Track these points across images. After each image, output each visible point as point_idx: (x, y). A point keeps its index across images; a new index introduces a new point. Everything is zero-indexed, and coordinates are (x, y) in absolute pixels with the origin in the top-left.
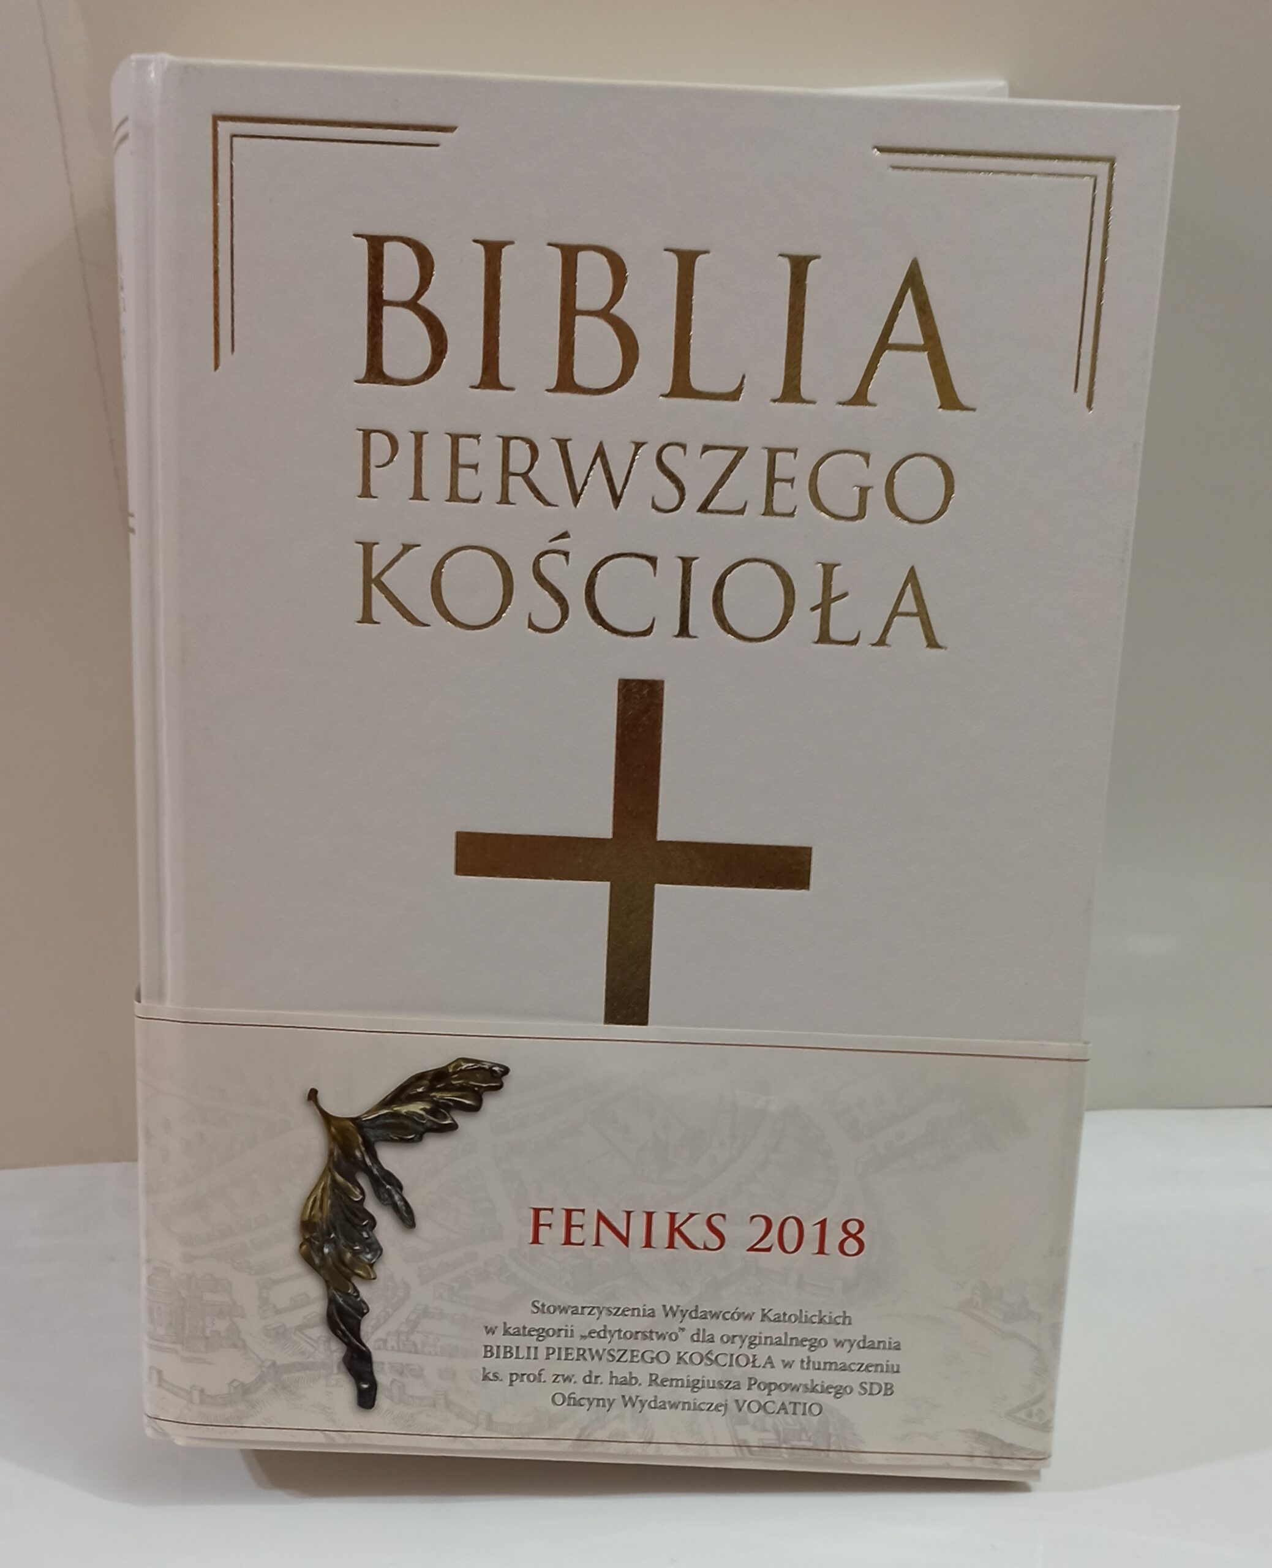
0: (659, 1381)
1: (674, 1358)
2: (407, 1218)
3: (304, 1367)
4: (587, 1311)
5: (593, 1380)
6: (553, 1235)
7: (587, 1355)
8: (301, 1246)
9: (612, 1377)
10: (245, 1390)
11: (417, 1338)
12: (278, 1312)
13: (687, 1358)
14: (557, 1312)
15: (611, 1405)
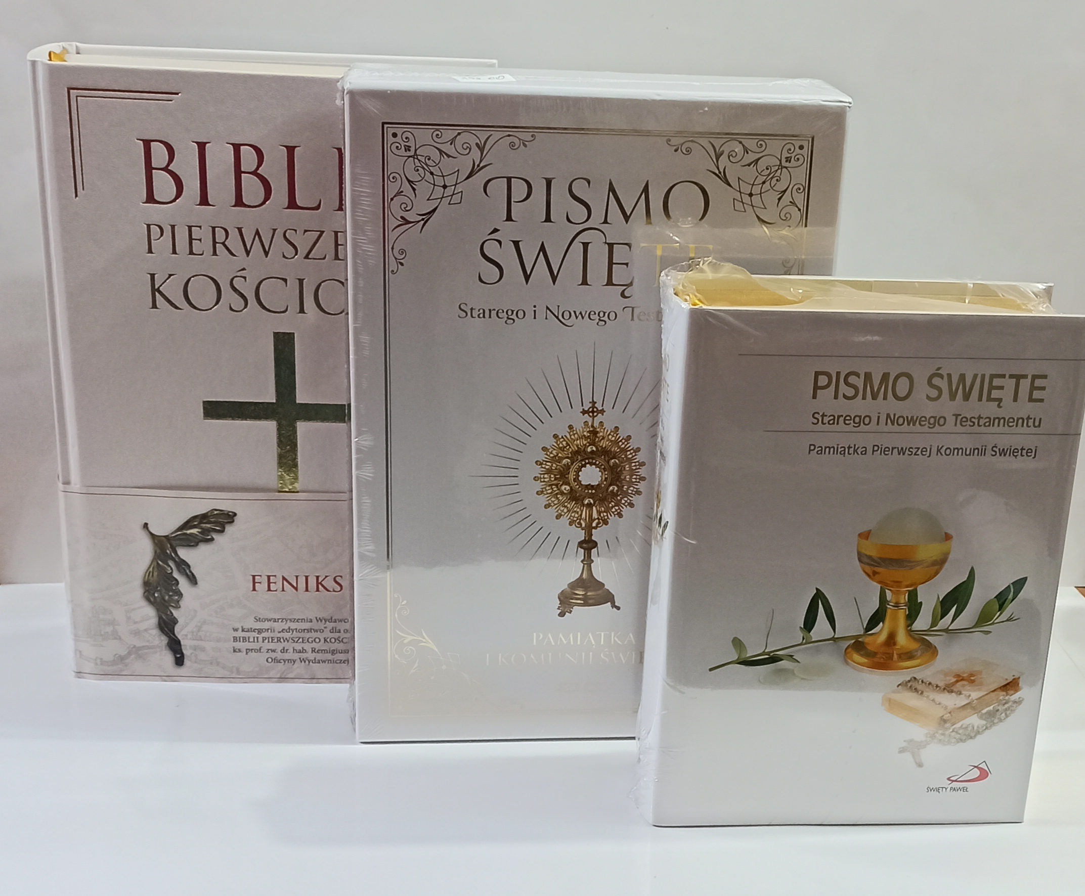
0: (316, 651)
1: (322, 640)
2: (193, 580)
3: (149, 648)
4: (280, 621)
5: (285, 651)
6: (262, 587)
7: (282, 640)
8: (144, 593)
9: (294, 650)
10: (122, 659)
11: (201, 633)
12: (135, 623)
13: (328, 640)
14: (266, 621)
15: (294, 662)
